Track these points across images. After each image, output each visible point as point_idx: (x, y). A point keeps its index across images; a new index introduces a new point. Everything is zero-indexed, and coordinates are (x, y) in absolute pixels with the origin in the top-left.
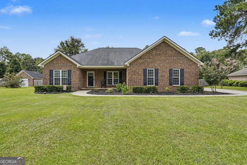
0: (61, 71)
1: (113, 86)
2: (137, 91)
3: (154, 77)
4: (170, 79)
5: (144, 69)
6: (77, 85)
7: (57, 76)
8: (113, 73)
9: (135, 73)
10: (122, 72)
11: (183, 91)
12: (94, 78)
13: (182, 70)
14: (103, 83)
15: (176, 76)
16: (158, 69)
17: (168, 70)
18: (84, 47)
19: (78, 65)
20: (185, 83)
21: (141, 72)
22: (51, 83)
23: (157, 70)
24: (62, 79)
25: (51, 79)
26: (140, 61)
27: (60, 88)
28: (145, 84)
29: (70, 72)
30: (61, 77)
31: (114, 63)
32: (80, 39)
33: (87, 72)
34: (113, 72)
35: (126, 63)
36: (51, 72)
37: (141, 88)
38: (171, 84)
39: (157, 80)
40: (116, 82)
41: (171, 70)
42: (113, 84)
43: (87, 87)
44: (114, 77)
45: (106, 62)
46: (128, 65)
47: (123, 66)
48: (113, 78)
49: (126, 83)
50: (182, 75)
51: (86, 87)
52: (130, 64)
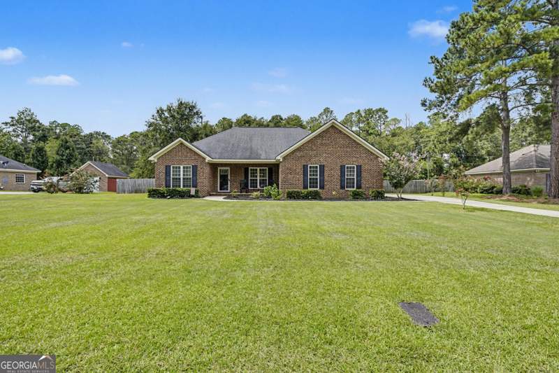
0: (182, 167)
1: (258, 190)
2: (292, 196)
3: (318, 177)
4: (341, 181)
5: (304, 166)
6: (206, 189)
7: (176, 175)
8: (258, 171)
9: (291, 171)
10: (273, 170)
11: (356, 196)
12: (229, 178)
13: (359, 167)
14: (243, 185)
15: (351, 175)
16: (324, 166)
17: (338, 168)
18: (201, 117)
19: (208, 159)
20: (363, 186)
21: (300, 170)
22: (168, 184)
23: (322, 167)
24: (184, 179)
25: (168, 178)
26: (298, 154)
27: (184, 192)
28: (305, 187)
29: (195, 168)
30: (182, 177)
31: (261, 155)
32: (194, 102)
33: (219, 168)
34: (258, 169)
35: (279, 158)
36: (168, 168)
37: (298, 192)
38: (342, 187)
39: (322, 181)
40: (263, 183)
41: (342, 168)
42: (258, 187)
43: (219, 191)
44: (260, 176)
45: (248, 154)
46: (281, 160)
47: (274, 160)
48: (258, 178)
49: (278, 185)
50: (359, 174)
51: (217, 191)
52: (284, 158)
